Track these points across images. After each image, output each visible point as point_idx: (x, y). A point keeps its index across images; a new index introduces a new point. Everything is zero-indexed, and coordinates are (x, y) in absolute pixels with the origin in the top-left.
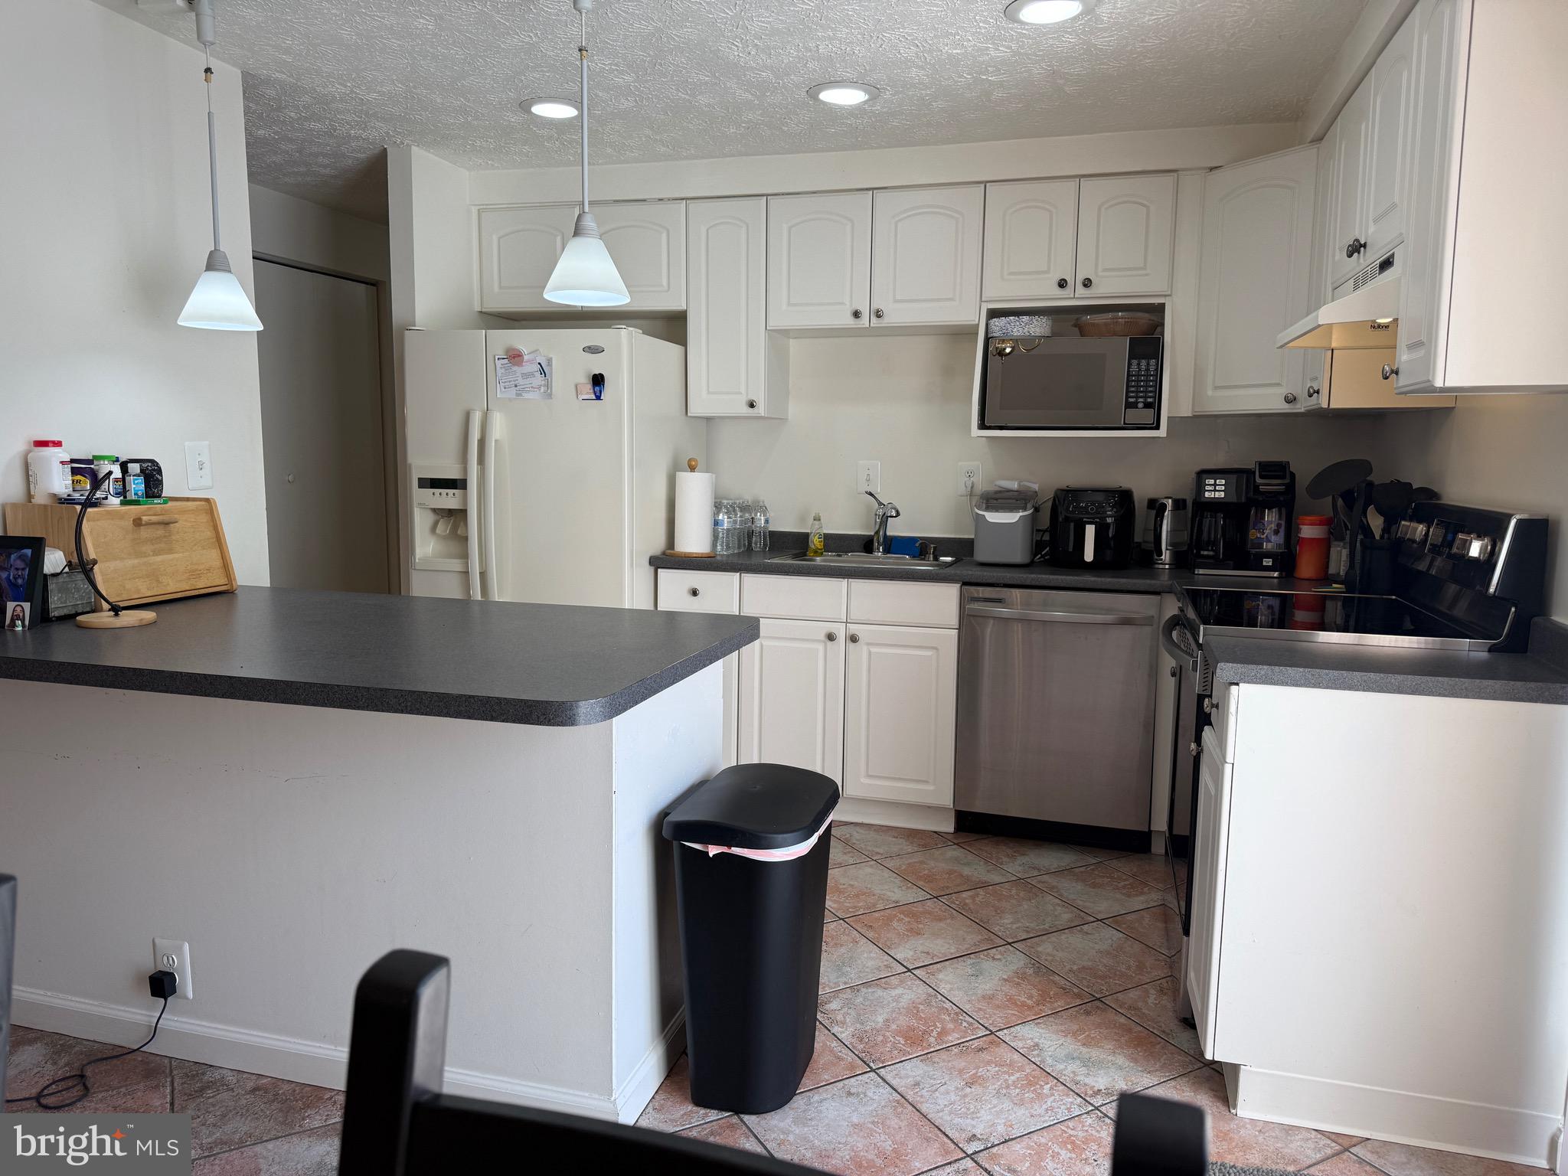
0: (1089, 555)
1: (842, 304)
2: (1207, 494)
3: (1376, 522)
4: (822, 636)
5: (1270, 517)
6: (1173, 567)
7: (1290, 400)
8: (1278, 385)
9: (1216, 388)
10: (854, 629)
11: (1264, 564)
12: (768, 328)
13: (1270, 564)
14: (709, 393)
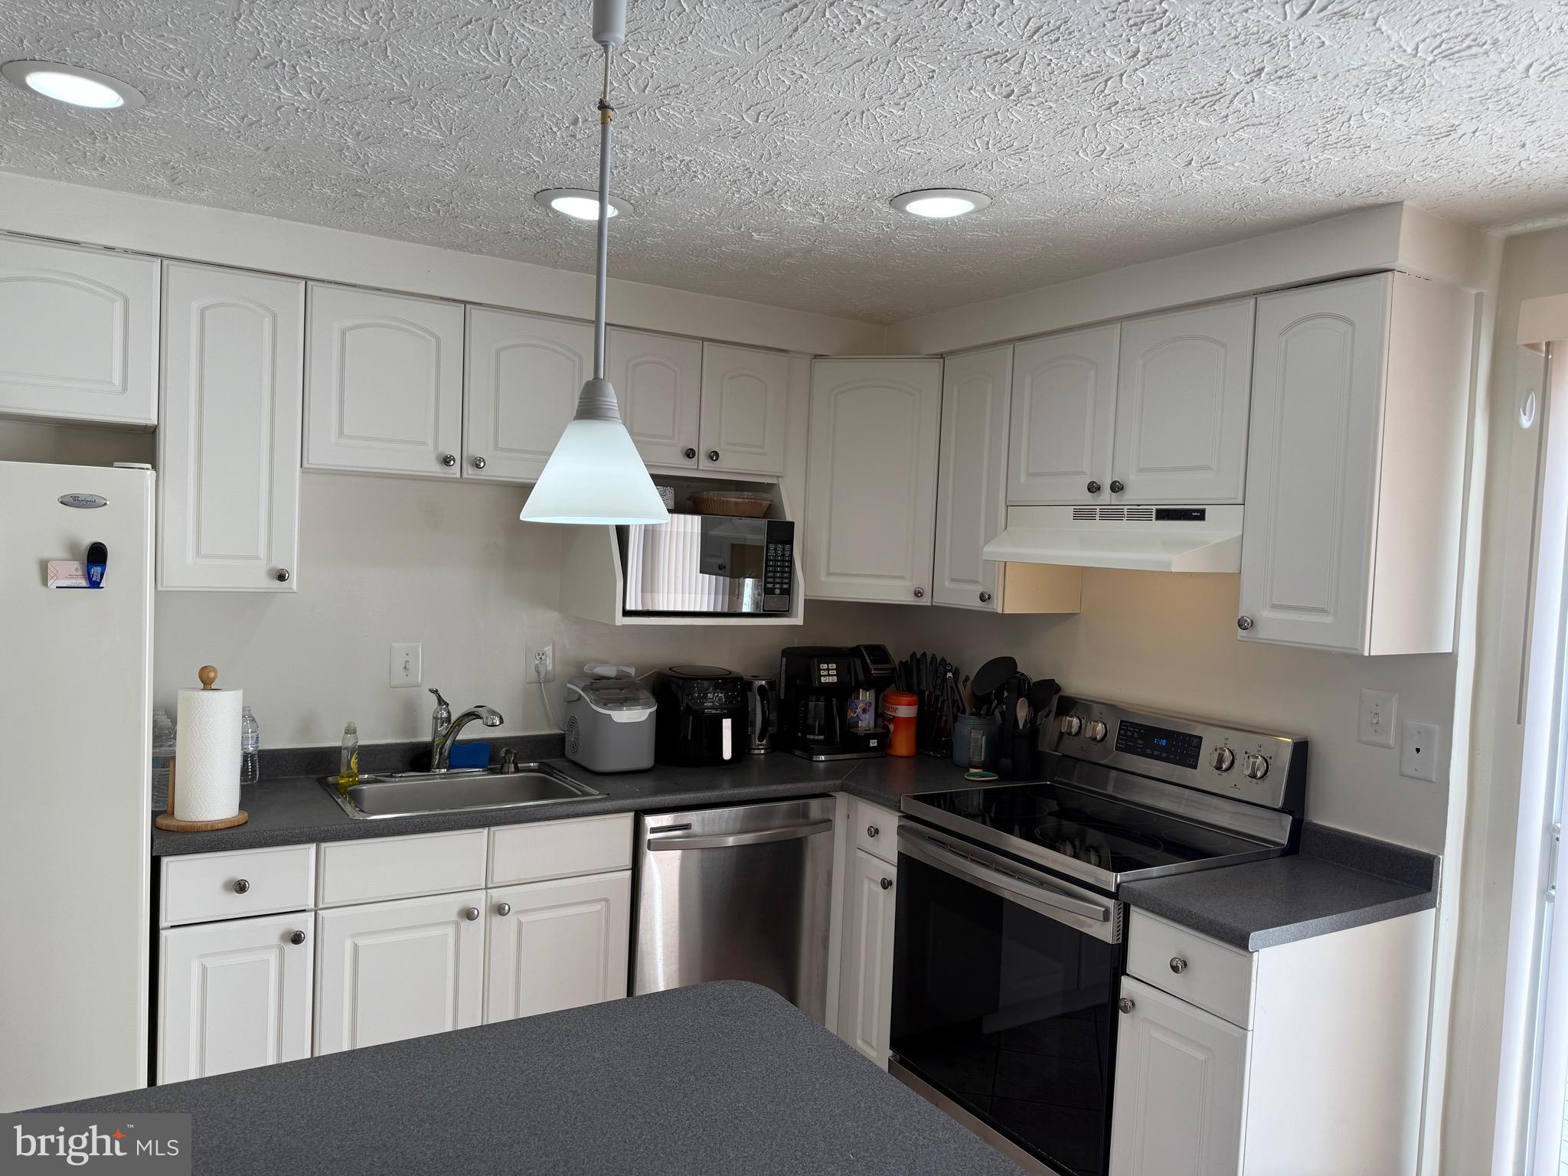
0: (727, 754)
1: (424, 444)
2: (823, 680)
3: (1022, 712)
4: (453, 916)
5: (866, 697)
6: (769, 751)
7: (918, 594)
8: (902, 578)
9: (829, 574)
10: (498, 895)
11: (871, 745)
12: (305, 465)
13: (876, 744)
14: (198, 553)
